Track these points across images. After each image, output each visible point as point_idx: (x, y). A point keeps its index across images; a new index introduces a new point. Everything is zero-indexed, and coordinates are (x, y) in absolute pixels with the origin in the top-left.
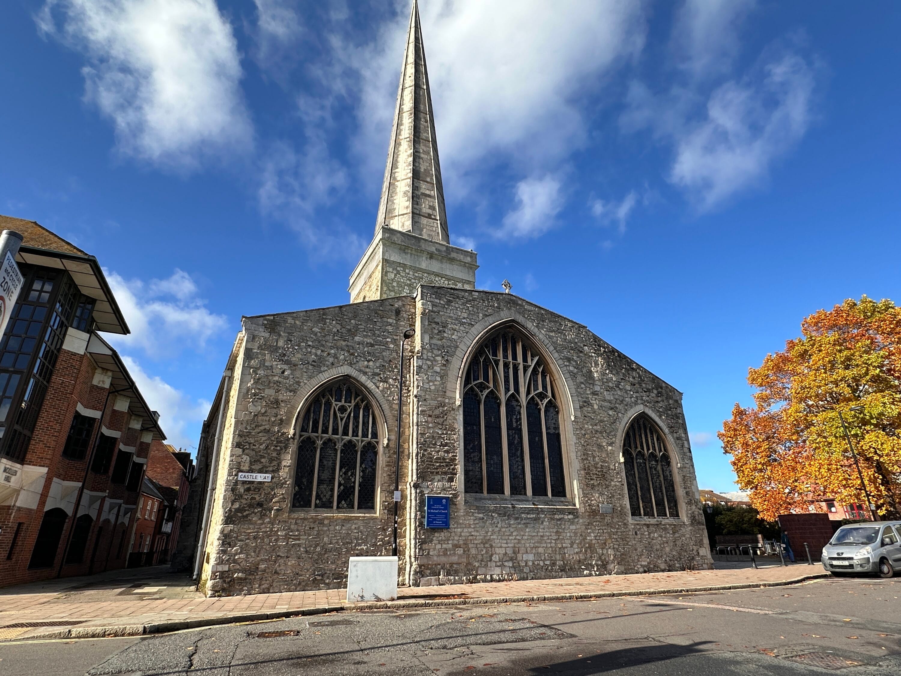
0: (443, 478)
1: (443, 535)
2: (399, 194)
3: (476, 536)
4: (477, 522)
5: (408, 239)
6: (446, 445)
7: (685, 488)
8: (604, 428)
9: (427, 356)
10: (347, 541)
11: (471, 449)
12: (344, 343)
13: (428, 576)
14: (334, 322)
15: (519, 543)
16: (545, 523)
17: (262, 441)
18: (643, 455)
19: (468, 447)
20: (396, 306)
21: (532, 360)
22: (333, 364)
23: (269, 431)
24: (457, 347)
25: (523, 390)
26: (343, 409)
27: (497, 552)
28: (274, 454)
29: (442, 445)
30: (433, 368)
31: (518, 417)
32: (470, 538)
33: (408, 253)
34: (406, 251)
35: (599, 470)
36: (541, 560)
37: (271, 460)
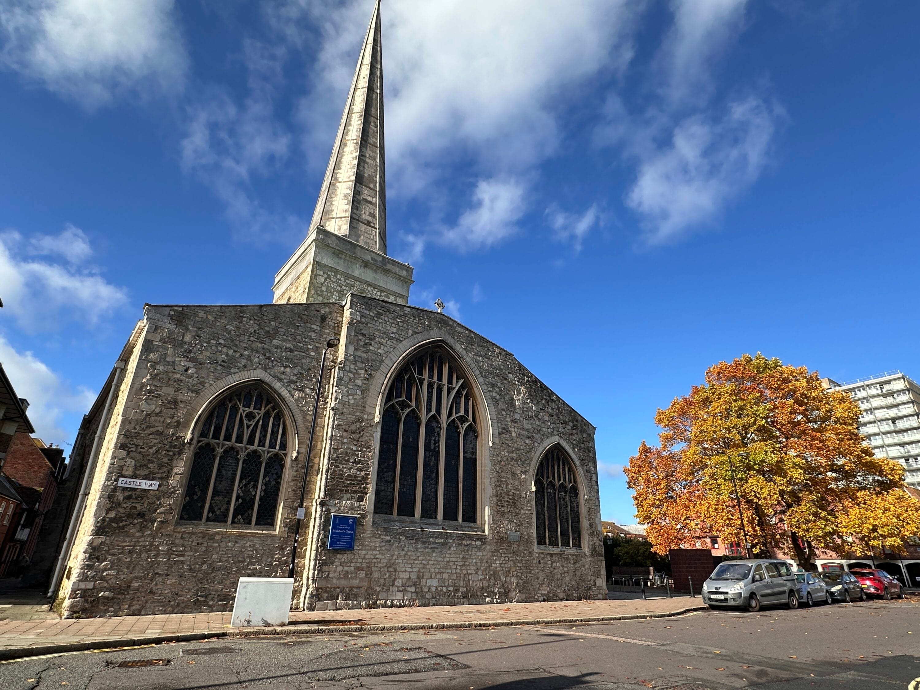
0: (352, 497)
1: (345, 557)
2: (338, 196)
3: (381, 559)
4: (383, 544)
5: (343, 244)
6: (360, 462)
7: (589, 520)
8: (519, 456)
9: (350, 368)
10: (240, 559)
11: (385, 468)
12: (260, 345)
13: (324, 600)
14: (252, 322)
15: (424, 568)
16: (452, 549)
17: (152, 444)
18: (554, 485)
19: (382, 466)
20: (323, 312)
21: (457, 382)
22: (245, 366)
23: (162, 433)
24: (382, 361)
25: (445, 412)
26: (250, 416)
27: (401, 576)
28: (165, 460)
29: (355, 462)
30: (354, 381)
31: (437, 439)
32: (375, 561)
33: (341, 258)
34: (340, 256)
35: (511, 497)
36: (445, 586)
37: (161, 466)
